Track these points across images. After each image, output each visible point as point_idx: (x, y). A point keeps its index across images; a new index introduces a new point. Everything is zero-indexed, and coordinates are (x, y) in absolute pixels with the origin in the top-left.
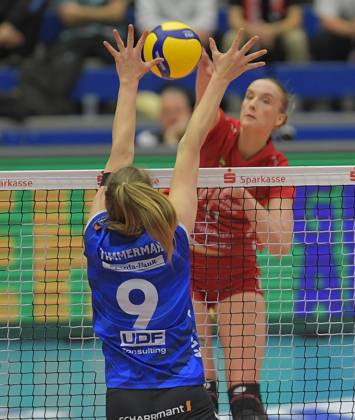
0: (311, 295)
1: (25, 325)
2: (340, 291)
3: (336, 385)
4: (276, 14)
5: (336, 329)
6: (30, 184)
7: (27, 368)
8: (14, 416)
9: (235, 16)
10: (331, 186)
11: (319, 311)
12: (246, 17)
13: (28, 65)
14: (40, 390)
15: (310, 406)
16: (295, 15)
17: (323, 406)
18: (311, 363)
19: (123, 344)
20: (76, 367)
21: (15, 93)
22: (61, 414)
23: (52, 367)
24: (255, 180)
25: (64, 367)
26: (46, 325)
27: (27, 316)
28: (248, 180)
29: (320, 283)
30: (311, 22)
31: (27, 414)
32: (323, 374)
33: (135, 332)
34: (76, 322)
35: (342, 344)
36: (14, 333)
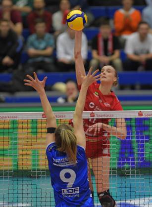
0: (124, 160)
1: (15, 171)
2: (134, 158)
3: (133, 194)
4: (110, 53)
5: (133, 172)
6: (16, 117)
7: (15, 187)
8: (10, 205)
9: (94, 53)
10: (131, 118)
11: (126, 166)
12: (98, 54)
13: (15, 72)
14: (20, 196)
15: (123, 202)
16: (117, 53)
17: (128, 202)
18: (124, 185)
19: (63, 194)
20: (34, 187)
21: (11, 83)
22: (28, 205)
23: (25, 187)
24: (102, 116)
25: (29, 187)
26: (23, 171)
27: (15, 168)
28: (99, 116)
29: (127, 155)
30: (123, 56)
31: (15, 205)
32: (128, 190)
33: (68, 189)
34: (34, 170)
35: (135, 178)
36: (10, 174)
